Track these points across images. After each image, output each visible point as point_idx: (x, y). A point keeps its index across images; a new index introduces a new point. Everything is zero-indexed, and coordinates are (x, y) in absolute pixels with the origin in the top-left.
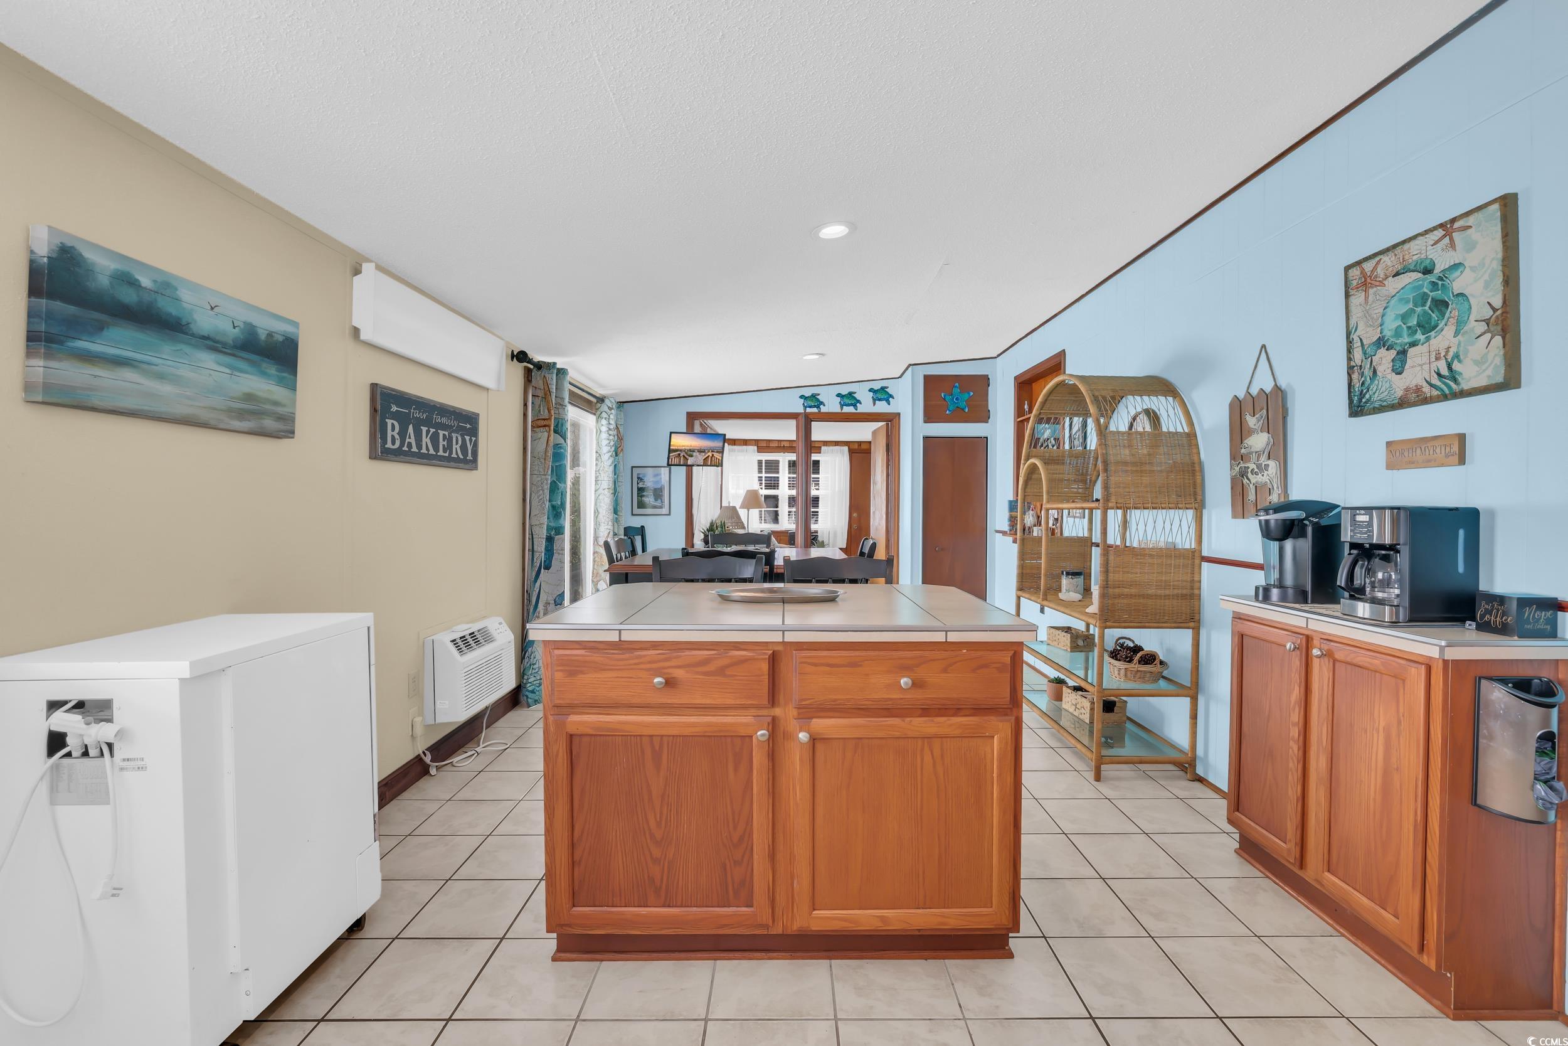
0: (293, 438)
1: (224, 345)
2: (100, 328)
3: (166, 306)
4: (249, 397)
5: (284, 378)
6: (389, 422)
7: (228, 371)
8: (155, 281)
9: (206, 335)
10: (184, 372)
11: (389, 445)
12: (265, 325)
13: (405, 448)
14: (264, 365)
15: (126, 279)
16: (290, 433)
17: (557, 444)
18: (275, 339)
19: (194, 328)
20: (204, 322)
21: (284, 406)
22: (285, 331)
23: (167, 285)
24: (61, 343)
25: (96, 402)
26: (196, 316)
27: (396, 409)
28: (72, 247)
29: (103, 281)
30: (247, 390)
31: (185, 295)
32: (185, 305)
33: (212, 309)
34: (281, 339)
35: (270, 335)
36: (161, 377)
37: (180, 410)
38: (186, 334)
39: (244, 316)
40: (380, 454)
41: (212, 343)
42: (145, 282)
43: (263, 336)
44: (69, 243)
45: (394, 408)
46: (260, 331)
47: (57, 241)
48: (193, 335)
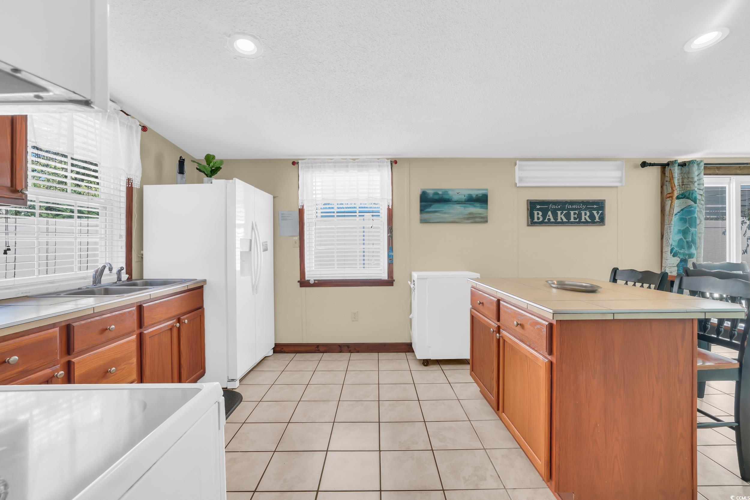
0: (487, 223)
1: (462, 202)
2: (431, 205)
3: (446, 197)
4: (470, 214)
5: (483, 206)
6: (536, 213)
7: (464, 208)
8: (442, 192)
9: (456, 200)
10: (451, 211)
11: (536, 220)
12: (474, 193)
13: (546, 220)
14: (475, 204)
15: (436, 194)
16: (487, 221)
17: (690, 205)
18: (479, 196)
19: (453, 200)
20: (456, 198)
21: (483, 214)
22: (482, 193)
23: (446, 192)
24: (423, 211)
25: (431, 221)
26: (453, 197)
27: (539, 207)
28: (425, 191)
29: (431, 196)
30: (469, 212)
31: (450, 193)
32: (450, 195)
33: (458, 194)
34: (481, 195)
35: (477, 195)
36: (445, 213)
37: (451, 220)
38: (451, 202)
39: (467, 193)
40: (530, 224)
41: (458, 202)
42: (440, 193)
43: (474, 196)
44: (424, 191)
45: (538, 207)
46: (473, 195)
47: (422, 191)
48: (453, 202)
